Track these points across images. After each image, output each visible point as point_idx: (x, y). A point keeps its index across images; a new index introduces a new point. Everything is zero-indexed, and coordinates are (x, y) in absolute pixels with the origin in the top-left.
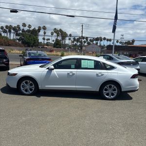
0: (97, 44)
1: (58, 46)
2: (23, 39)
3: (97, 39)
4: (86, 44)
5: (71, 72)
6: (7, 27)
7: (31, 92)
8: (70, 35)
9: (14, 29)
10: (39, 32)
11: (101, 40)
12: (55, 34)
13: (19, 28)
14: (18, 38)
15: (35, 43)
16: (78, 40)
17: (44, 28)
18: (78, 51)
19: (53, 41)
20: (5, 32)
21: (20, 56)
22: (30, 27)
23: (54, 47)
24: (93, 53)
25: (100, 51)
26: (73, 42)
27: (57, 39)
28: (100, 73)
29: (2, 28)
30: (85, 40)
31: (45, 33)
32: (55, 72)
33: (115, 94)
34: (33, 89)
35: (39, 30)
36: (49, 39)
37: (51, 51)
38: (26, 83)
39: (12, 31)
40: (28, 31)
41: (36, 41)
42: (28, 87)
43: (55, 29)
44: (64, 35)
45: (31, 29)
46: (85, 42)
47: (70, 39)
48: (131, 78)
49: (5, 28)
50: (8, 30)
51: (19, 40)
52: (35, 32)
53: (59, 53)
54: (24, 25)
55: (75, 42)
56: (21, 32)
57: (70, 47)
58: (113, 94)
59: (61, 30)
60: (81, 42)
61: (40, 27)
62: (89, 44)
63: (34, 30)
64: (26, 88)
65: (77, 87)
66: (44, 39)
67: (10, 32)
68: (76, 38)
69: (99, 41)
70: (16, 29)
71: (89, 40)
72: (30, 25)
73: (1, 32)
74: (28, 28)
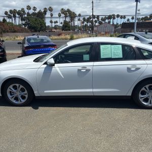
0: (109, 22)
1: (67, 28)
2: (28, 24)
3: (110, 17)
4: (97, 24)
5: (84, 67)
6: (11, 11)
7: (23, 101)
8: (80, 15)
9: (19, 13)
10: (46, 14)
11: (114, 18)
12: (63, 15)
13: (24, 12)
14: (24, 22)
15: (42, 27)
16: (88, 20)
17: (51, 9)
18: (89, 32)
19: (61, 23)
20: (10, 17)
21: (19, 43)
22: (35, 10)
23: (63, 30)
24: (106, 33)
25: (113, 31)
26: (83, 23)
27: (65, 21)
29: (6, 13)
30: (96, 19)
31: (52, 15)
32: (58, 69)
34: (27, 96)
35: (45, 12)
36: (56, 22)
37: (59, 35)
38: (15, 87)
39: (17, 15)
40: (34, 14)
41: (43, 25)
42: (18, 94)
43: (62, 9)
44: (72, 15)
45: (37, 12)
46: (96, 22)
47: (79, 20)
49: (9, 13)
50: (12, 15)
51: (25, 25)
52: (41, 15)
53: (68, 37)
54: (29, 8)
55: (85, 23)
56: (26, 16)
57: (80, 29)
59: (68, 10)
60: (92, 22)
61: (45, 8)
62: (100, 23)
63: (40, 13)
64: (15, 95)
65: (95, 90)
66: (51, 22)
67: (15, 16)
68: (86, 17)
69: (112, 20)
70: (21, 13)
71: (100, 18)
72: (34, 7)
73: (6, 18)
74: (34, 11)
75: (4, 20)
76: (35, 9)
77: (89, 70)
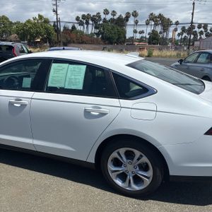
1: (155, 41)
2: (102, 34)
5: (18, 99)
6: (83, 16)
8: (177, 23)
9: (93, 19)
10: (127, 20)
13: (100, 17)
14: (97, 31)
15: (120, 38)
17: (135, 14)
19: (149, 34)
20: (81, 24)
22: (114, 15)
26: (181, 34)
27: (153, 31)
28: (97, 107)
30: (202, 29)
31: (136, 22)
33: (147, 182)
35: (127, 18)
36: (142, 32)
37: (140, 50)
39: (91, 22)
40: (112, 20)
41: (122, 36)
43: (152, 14)
44: (165, 23)
45: (115, 17)
46: (201, 33)
48: (207, 133)
49: (81, 19)
50: (85, 21)
51: (98, 34)
52: (121, 22)
53: (146, 53)
54: (106, 12)
55: (185, 35)
56: (101, 22)
58: (137, 180)
59: (160, 16)
61: (128, 13)
62: (208, 36)
63: (120, 18)
66: (135, 32)
67: (87, 23)
70: (95, 19)
71: (209, 28)
72: (114, 11)
73: (76, 25)
74: (112, 17)
75: (74, 28)
76: (114, 13)
77: (26, 105)
